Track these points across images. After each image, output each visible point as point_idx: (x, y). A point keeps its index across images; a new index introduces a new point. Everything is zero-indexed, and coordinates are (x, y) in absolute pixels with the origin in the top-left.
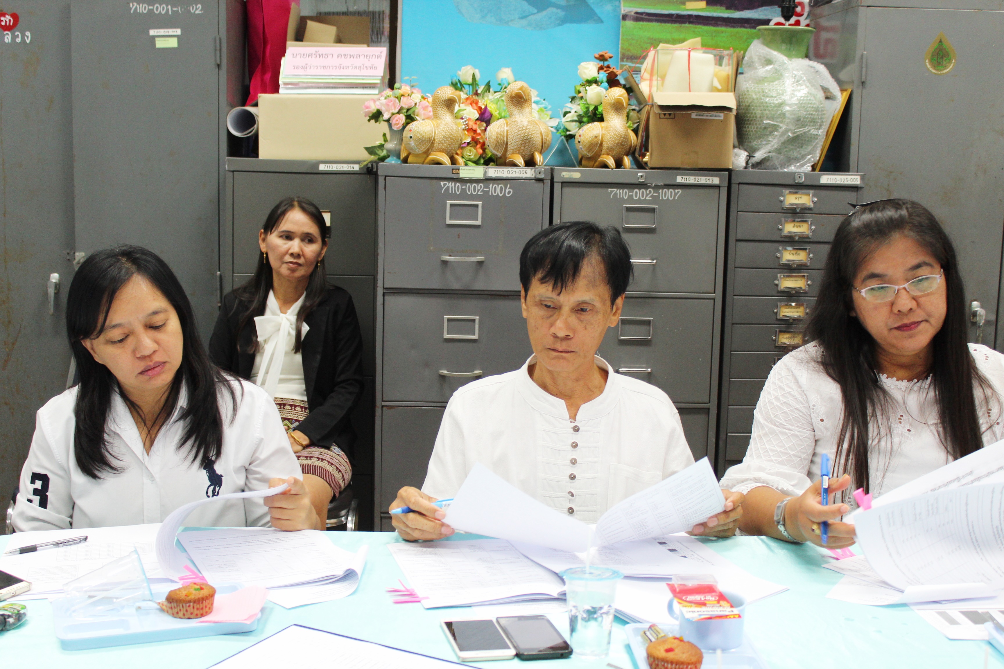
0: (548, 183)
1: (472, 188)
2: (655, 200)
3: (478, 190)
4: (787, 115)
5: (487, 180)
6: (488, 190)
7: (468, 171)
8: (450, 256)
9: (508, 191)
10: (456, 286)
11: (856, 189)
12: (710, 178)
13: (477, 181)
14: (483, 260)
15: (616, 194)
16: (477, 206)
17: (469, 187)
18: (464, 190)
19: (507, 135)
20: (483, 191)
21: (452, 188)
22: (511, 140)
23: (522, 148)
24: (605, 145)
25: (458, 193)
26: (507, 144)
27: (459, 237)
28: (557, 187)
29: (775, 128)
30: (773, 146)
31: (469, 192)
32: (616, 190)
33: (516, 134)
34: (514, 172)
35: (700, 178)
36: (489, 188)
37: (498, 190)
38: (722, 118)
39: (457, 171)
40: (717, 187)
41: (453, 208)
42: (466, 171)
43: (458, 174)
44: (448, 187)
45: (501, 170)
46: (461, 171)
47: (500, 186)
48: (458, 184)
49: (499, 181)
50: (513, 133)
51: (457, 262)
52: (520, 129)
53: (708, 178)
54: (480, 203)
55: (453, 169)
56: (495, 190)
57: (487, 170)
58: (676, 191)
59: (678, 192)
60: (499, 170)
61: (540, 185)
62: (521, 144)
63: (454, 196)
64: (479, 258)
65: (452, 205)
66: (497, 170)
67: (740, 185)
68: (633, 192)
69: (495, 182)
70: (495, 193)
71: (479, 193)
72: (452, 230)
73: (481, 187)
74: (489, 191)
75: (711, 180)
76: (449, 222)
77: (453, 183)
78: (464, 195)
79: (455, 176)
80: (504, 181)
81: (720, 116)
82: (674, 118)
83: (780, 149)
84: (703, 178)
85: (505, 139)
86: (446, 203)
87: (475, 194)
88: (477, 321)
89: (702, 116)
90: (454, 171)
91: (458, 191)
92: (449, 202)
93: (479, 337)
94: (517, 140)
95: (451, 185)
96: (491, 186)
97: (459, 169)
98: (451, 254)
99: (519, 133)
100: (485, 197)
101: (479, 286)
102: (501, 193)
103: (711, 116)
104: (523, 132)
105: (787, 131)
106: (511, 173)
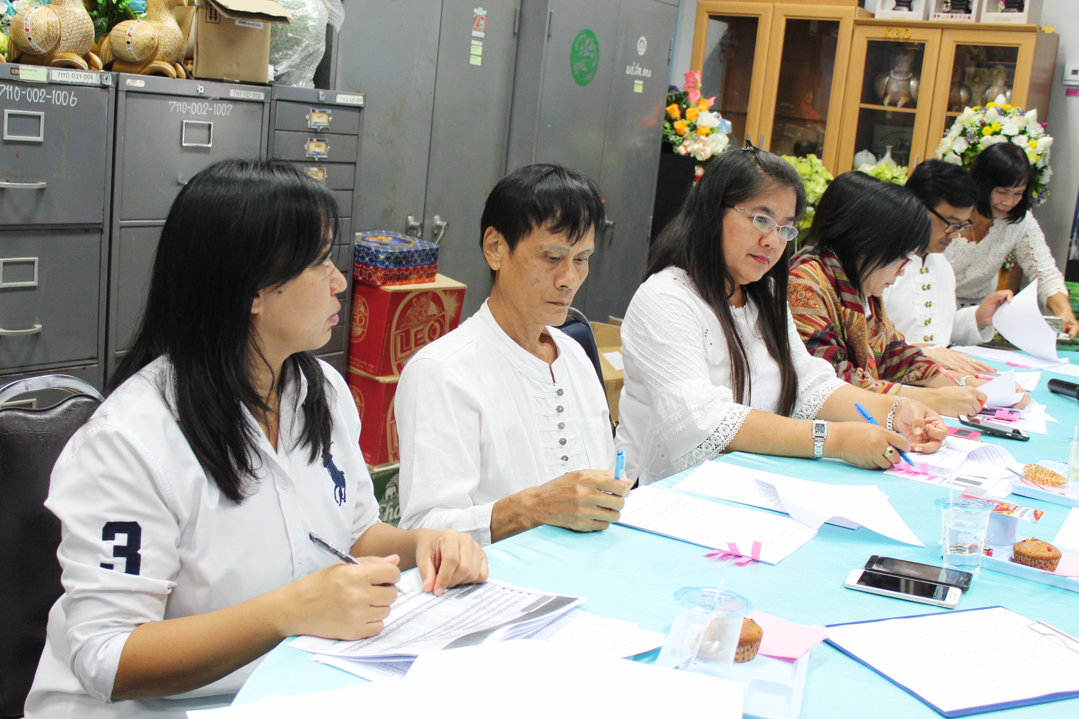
0: (112, 90)
1: (33, 95)
2: (210, 115)
3: (40, 97)
4: (310, 30)
5: (51, 85)
6: (50, 97)
7: (29, 72)
8: (7, 181)
9: (73, 100)
10: (15, 220)
11: (359, 109)
12: (258, 93)
13: (39, 85)
14: (45, 186)
15: (176, 107)
16: (39, 117)
17: (30, 92)
18: (23, 96)
19: (61, 28)
20: (45, 98)
21: (10, 92)
22: (68, 34)
23: (81, 46)
24: (161, 50)
25: (17, 100)
26: (60, 39)
27: (17, 157)
28: (122, 96)
29: (297, 42)
30: (294, 61)
31: (30, 98)
32: (175, 102)
33: (75, 28)
34: (79, 77)
35: (249, 92)
36: (52, 95)
37: (62, 98)
38: (261, 28)
39: (16, 71)
40: (262, 103)
41: (13, 119)
42: (26, 71)
43: (18, 74)
44: (6, 91)
45: (65, 72)
46: (21, 72)
47: (64, 93)
48: (17, 88)
49: (63, 87)
50: (70, 26)
51: (15, 189)
52: (80, 23)
53: (255, 93)
54: (42, 114)
55: (11, 68)
56: (58, 97)
57: (50, 72)
58: (228, 106)
59: (230, 107)
60: (63, 72)
61: (104, 93)
62: (81, 41)
63: (13, 105)
64: (42, 184)
65: (10, 115)
66: (61, 72)
67: (278, 102)
68: (191, 106)
69: (59, 87)
70: (58, 101)
71: (41, 101)
72: (11, 147)
73: (43, 93)
74: (52, 99)
75: (258, 96)
76: (7, 137)
77: (12, 87)
78: (23, 103)
79: (14, 78)
80: (68, 87)
81: (260, 26)
82: (219, 23)
83: (299, 65)
84: (252, 93)
85: (58, 32)
86: (3, 113)
87: (36, 101)
88: (36, 264)
89: (245, 23)
90: (13, 71)
91: (17, 97)
92: (7, 112)
93: (39, 283)
94: (76, 36)
95: (8, 88)
96: (54, 92)
97: (18, 69)
98: (9, 179)
99: (79, 27)
100: (47, 106)
101: (40, 219)
102: (65, 102)
103: (252, 24)
104: (84, 26)
105: (307, 46)
106: (76, 77)
